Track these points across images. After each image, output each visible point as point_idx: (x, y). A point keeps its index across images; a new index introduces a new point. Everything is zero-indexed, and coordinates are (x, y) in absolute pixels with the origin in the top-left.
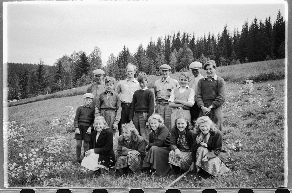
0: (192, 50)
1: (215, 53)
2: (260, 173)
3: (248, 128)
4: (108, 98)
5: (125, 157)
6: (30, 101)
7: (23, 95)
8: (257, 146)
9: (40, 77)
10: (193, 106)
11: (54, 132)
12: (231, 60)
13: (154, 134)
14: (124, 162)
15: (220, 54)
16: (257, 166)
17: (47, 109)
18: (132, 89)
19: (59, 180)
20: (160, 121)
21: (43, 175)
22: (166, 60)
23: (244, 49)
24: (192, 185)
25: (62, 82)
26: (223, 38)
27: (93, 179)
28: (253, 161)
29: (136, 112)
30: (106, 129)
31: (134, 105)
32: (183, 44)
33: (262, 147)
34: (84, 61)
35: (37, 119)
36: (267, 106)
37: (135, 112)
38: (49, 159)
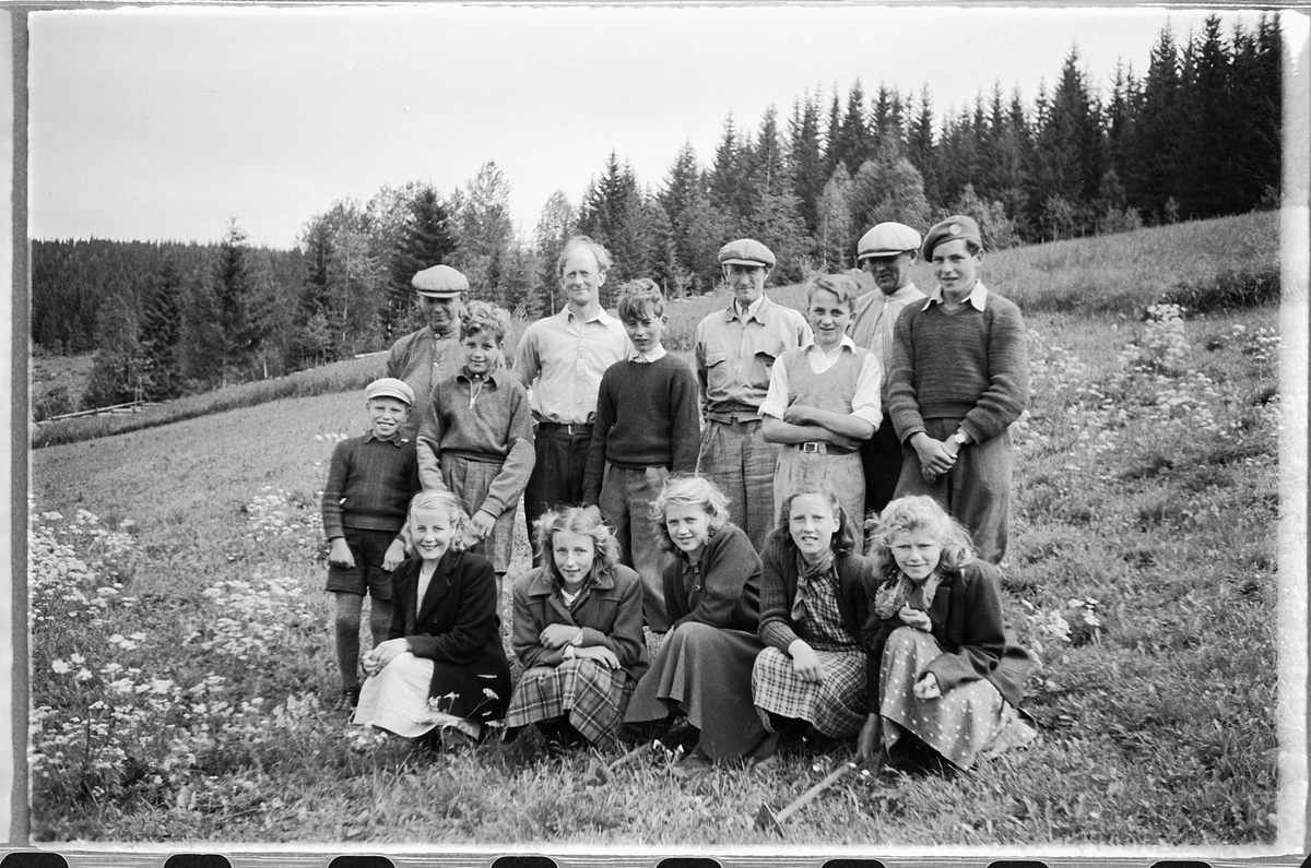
0: (918, 168)
1: (1026, 182)
2: (1174, 750)
3: (1144, 530)
4: (473, 401)
5: (549, 672)
6: (188, 410)
7: (159, 385)
8: (1176, 619)
9: (228, 302)
10: (876, 434)
11: (262, 554)
12: (1102, 213)
13: (689, 569)
14: (543, 694)
15: (1049, 185)
16: (1166, 717)
17: (252, 446)
18: (589, 355)
19: (249, 784)
20: (709, 509)
21: (175, 761)
22: (802, 218)
23: (1158, 156)
24: (857, 808)
25: (334, 323)
26: (1062, 111)
27: (403, 779)
28: (1148, 695)
29: (615, 463)
30: (463, 548)
31: (605, 433)
32: (878, 143)
33: (1196, 623)
34: (432, 229)
35: (200, 496)
36: (1240, 428)
37: (608, 465)
38: (207, 685)
